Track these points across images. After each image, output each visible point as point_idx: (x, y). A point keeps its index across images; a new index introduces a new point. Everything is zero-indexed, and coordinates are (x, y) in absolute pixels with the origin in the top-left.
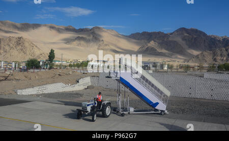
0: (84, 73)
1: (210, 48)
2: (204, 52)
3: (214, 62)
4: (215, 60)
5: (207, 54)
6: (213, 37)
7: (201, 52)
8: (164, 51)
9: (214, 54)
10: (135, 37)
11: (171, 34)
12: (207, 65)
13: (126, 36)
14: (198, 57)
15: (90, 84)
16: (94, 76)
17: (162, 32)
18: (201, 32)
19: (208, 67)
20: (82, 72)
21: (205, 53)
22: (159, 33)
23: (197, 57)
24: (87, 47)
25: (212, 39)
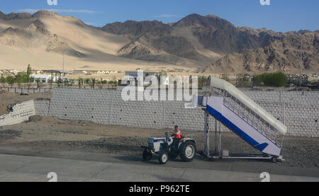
0: (21, 94)
1: (240, 49)
2: (230, 55)
3: (246, 72)
4: (247, 68)
5: (234, 57)
6: (243, 30)
7: (224, 55)
8: (163, 53)
9: (247, 58)
10: (113, 30)
11: (175, 24)
12: (235, 77)
13: (98, 28)
14: (220, 64)
15: (34, 113)
16: (42, 99)
17: (159, 21)
18: (224, 22)
19: (237, 79)
20: (19, 91)
21: (232, 57)
22: (154, 23)
23: (218, 62)
24: (28, 46)
25: (243, 32)
